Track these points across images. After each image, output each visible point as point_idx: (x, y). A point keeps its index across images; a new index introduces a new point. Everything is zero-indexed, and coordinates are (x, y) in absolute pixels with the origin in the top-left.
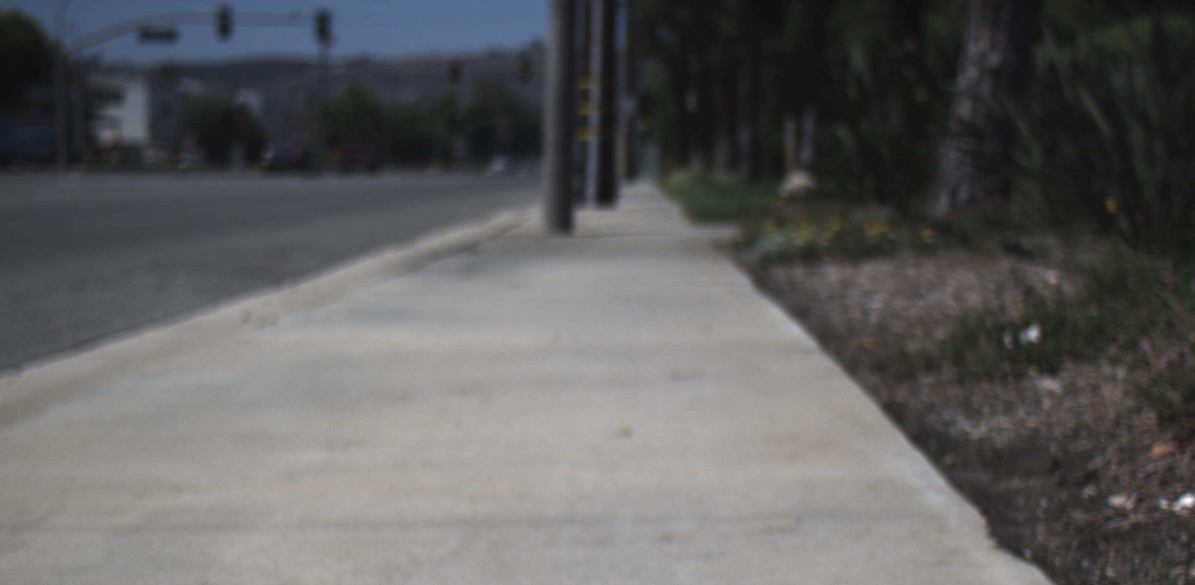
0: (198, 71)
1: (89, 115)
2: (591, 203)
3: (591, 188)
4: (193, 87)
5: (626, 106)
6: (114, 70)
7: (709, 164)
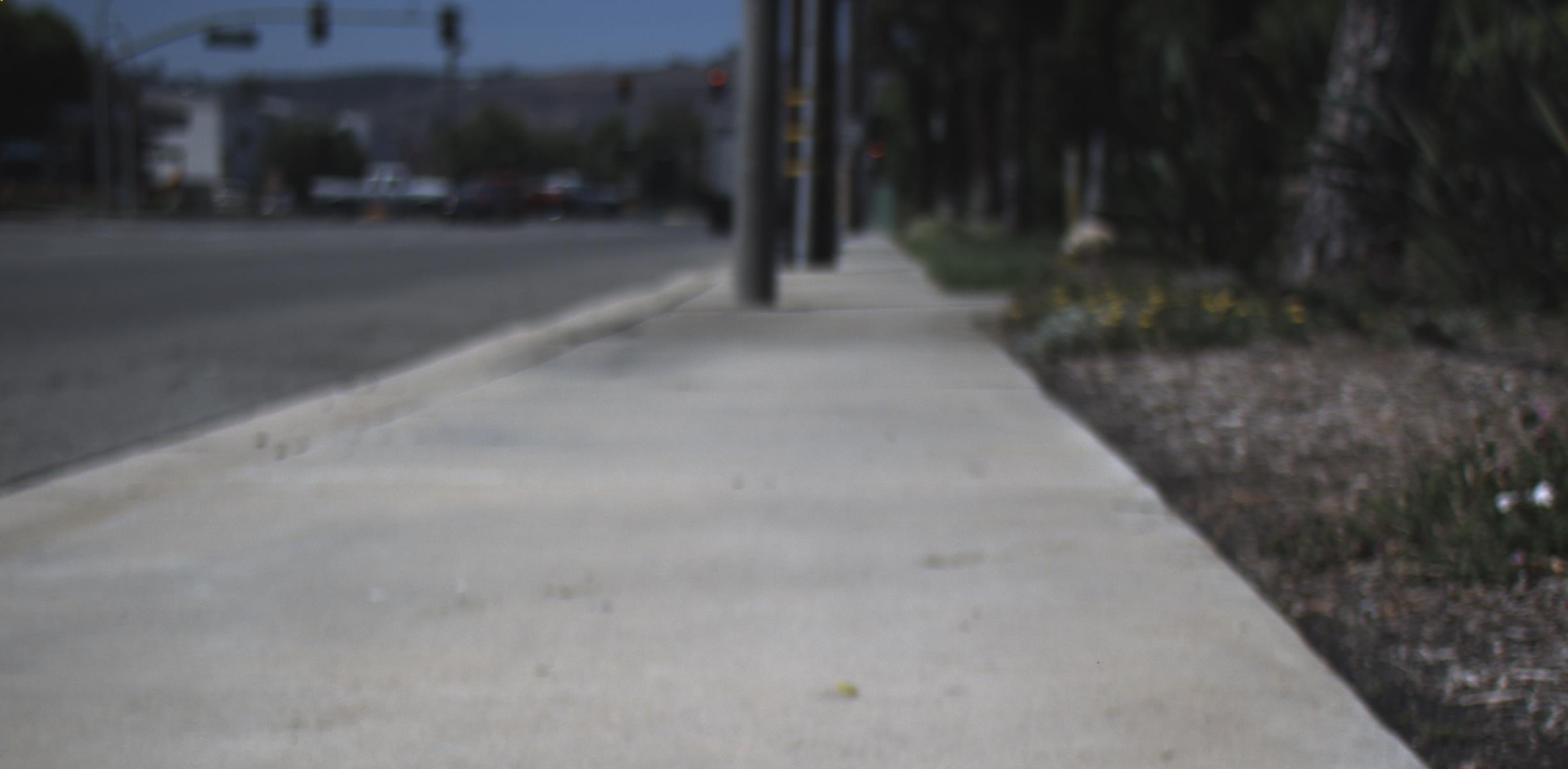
0: (288, 87)
1: (142, 146)
2: (801, 263)
3: (802, 241)
4: (279, 108)
5: (850, 132)
6: (177, 86)
7: (961, 209)
